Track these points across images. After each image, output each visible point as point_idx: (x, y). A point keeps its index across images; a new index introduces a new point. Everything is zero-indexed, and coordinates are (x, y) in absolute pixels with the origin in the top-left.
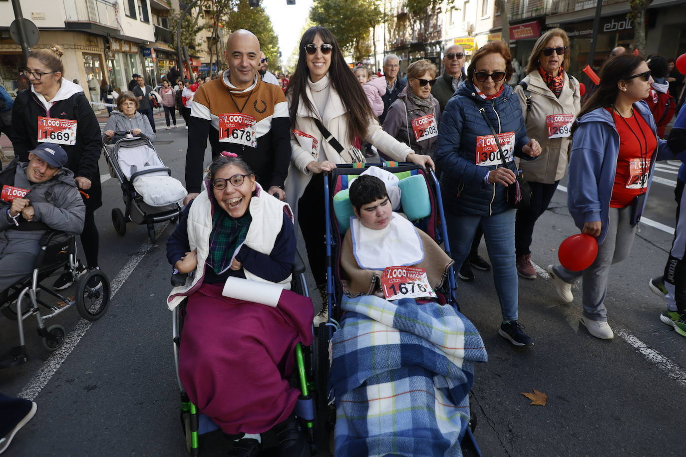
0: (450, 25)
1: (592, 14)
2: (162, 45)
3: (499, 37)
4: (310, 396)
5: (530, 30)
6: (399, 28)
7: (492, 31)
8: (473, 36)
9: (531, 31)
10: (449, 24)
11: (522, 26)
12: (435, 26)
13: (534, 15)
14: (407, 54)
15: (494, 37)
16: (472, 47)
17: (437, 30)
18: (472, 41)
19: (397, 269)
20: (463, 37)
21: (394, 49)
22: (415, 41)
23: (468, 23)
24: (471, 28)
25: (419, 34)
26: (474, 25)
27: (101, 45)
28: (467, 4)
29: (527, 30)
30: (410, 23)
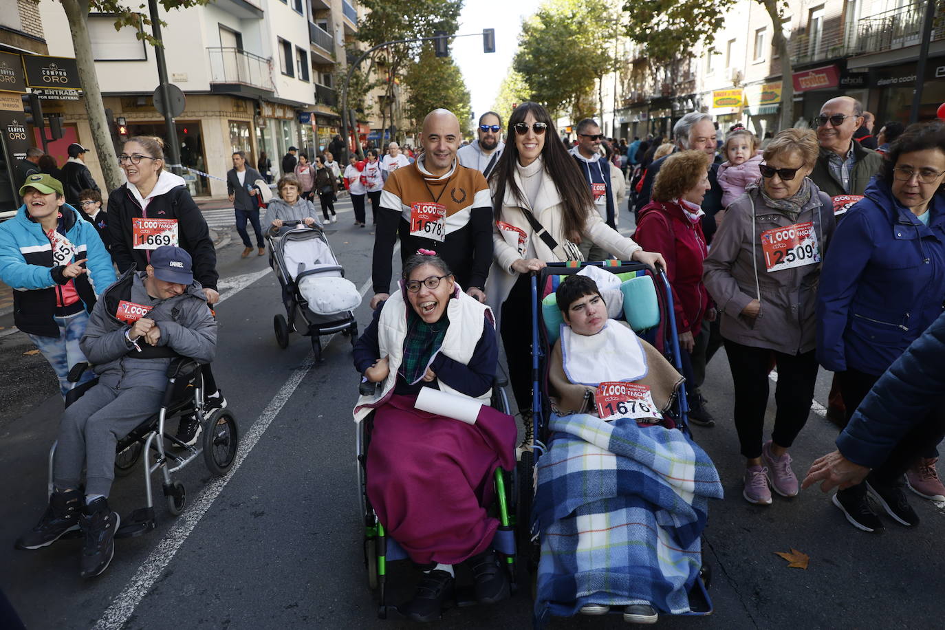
0: (708, 72)
1: (915, 55)
2: (323, 108)
3: (778, 87)
4: (510, 527)
5: (823, 77)
6: (636, 77)
7: (768, 80)
8: (740, 87)
9: (826, 79)
10: (706, 72)
11: (812, 72)
12: (687, 74)
13: (830, 56)
14: (647, 113)
15: (771, 87)
16: (739, 101)
17: (689, 80)
18: (740, 94)
19: (615, 386)
20: (727, 88)
21: (627, 106)
22: (658, 95)
23: (734, 69)
24: (738, 76)
25: (663, 86)
26: (743, 73)
27: (251, 111)
28: (732, 44)
29: (819, 77)
30: (652, 71)
